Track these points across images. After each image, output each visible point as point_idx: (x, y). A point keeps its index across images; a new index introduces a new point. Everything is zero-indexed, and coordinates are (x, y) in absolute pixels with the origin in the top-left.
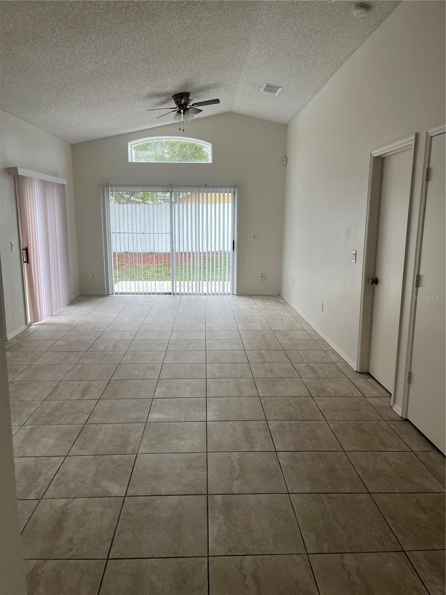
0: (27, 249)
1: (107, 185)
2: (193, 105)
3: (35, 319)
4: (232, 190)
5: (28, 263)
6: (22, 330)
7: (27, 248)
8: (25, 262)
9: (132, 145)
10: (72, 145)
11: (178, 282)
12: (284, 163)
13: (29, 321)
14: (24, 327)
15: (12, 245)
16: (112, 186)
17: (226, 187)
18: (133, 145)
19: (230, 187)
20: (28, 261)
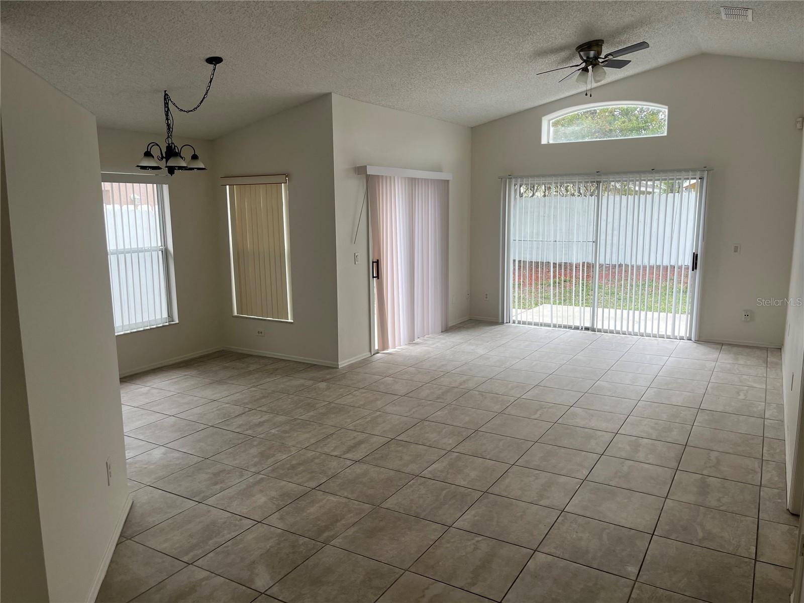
0: (378, 262)
1: (510, 177)
2: (606, 57)
3: (384, 345)
4: (698, 175)
5: (378, 279)
6: (362, 358)
7: (378, 260)
8: (375, 277)
9: (549, 121)
10: (472, 128)
11: (600, 310)
12: (799, 126)
13: (376, 348)
14: (366, 354)
15: (355, 257)
16: (516, 178)
17: (687, 170)
18: (552, 119)
19: (694, 170)
20: (378, 277)
